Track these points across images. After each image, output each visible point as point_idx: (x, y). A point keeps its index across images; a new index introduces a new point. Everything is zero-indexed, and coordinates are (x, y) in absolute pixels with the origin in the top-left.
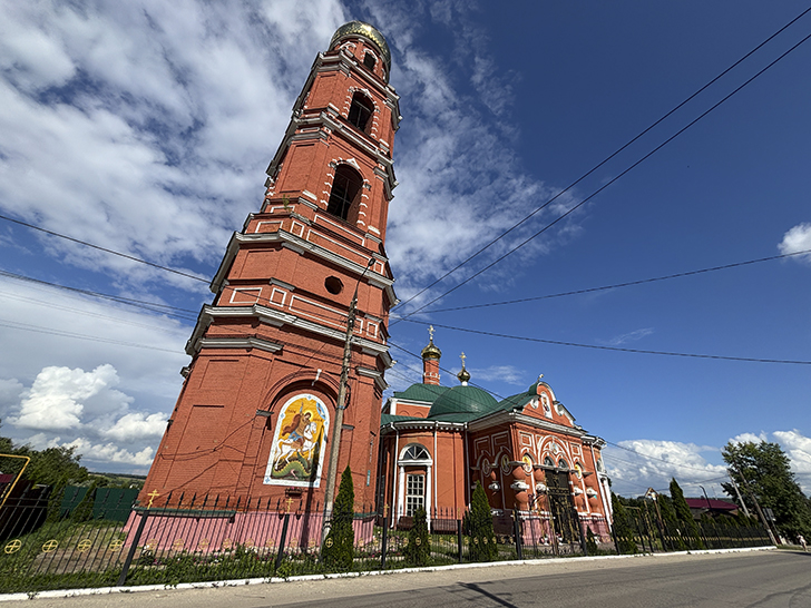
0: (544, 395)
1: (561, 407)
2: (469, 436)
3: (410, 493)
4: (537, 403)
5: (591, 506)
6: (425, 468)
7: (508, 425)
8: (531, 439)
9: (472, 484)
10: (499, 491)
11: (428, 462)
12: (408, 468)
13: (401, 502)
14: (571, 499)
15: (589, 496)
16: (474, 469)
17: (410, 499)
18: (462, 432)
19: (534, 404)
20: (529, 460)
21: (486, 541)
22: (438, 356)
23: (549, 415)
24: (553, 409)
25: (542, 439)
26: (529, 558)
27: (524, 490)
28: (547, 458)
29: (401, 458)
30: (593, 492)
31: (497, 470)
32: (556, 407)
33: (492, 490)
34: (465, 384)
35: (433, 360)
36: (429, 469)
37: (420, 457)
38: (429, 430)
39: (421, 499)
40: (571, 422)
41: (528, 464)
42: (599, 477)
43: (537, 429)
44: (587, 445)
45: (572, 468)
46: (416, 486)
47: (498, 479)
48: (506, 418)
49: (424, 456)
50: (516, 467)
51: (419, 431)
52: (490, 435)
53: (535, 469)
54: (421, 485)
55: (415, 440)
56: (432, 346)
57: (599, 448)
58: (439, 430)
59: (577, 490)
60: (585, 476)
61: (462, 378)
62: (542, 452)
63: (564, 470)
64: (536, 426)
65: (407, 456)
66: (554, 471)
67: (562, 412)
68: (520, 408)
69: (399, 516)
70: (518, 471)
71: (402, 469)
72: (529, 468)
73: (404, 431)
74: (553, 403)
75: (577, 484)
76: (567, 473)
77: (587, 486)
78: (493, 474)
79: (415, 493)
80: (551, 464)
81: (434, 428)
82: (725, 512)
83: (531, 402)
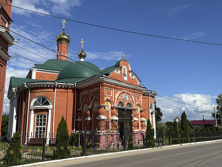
0: (124, 67)
1: (134, 74)
2: (77, 91)
3: (37, 124)
4: (119, 72)
5: (142, 126)
6: (47, 110)
7: (99, 84)
8: (112, 92)
9: (77, 118)
10: (91, 121)
11: (50, 107)
12: (36, 111)
13: (31, 130)
14: (131, 123)
15: (142, 122)
16: (79, 109)
17: (37, 129)
18: (73, 89)
19: (117, 72)
20: (109, 104)
21: (62, 148)
22: (68, 41)
23: (126, 78)
24: (128, 75)
25: (119, 92)
26: (90, 154)
27: (104, 120)
28: (120, 102)
29: (32, 105)
30: (144, 119)
31: (91, 110)
32: (130, 74)
33: (88, 121)
34: (82, 60)
35: (64, 44)
36: (50, 111)
37: (45, 104)
38: (51, 87)
39: (44, 128)
40: (138, 83)
41: (108, 106)
42: (150, 112)
43: (116, 87)
44: (147, 95)
45: (134, 107)
46: (41, 121)
47: (91, 115)
48: (97, 80)
49: (47, 103)
50: (100, 107)
51: (44, 88)
52: (89, 90)
53: (112, 108)
54: (45, 120)
55: (41, 94)
56: (64, 34)
57: (154, 97)
58: (58, 88)
59: (135, 119)
60: (141, 111)
61: (81, 56)
62: (117, 99)
63: (130, 108)
64: (116, 85)
65: (36, 104)
66: (123, 110)
67: (134, 77)
68: (108, 75)
69: (30, 138)
70: (102, 110)
71: (32, 112)
72: (108, 108)
73: (34, 88)
74: (129, 72)
75: (136, 116)
76: (131, 110)
77: (141, 117)
78: (89, 112)
79: (41, 124)
80: (122, 105)
81: (54, 86)
82: (211, 125)
83: (115, 71)
